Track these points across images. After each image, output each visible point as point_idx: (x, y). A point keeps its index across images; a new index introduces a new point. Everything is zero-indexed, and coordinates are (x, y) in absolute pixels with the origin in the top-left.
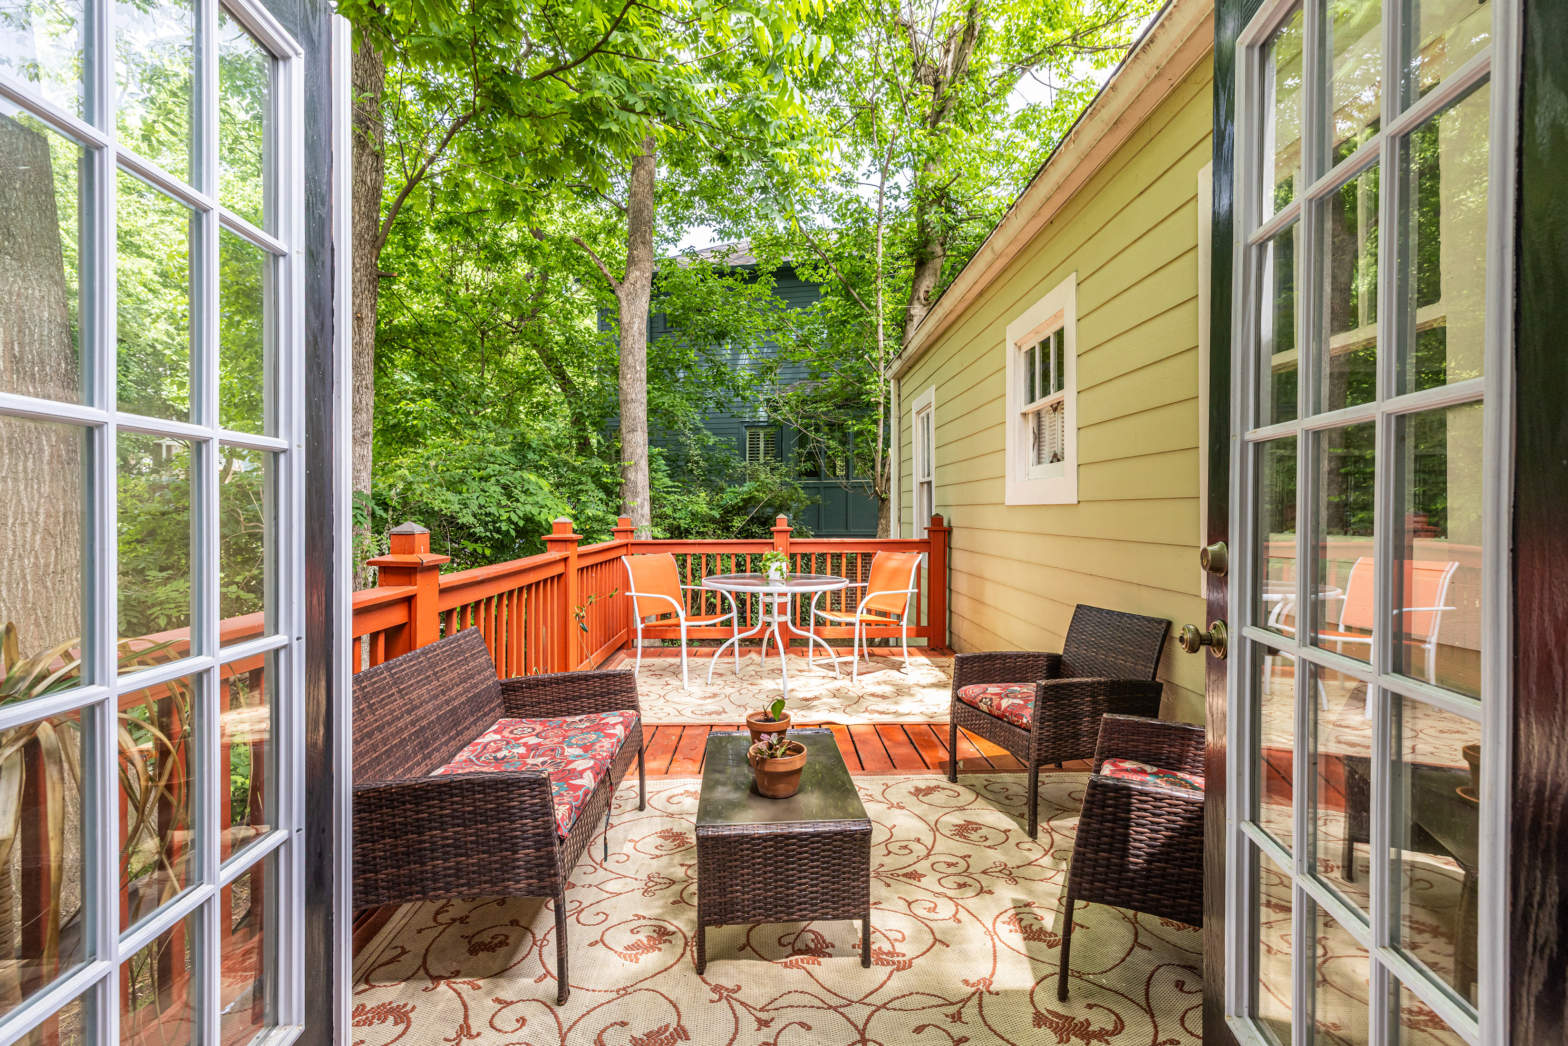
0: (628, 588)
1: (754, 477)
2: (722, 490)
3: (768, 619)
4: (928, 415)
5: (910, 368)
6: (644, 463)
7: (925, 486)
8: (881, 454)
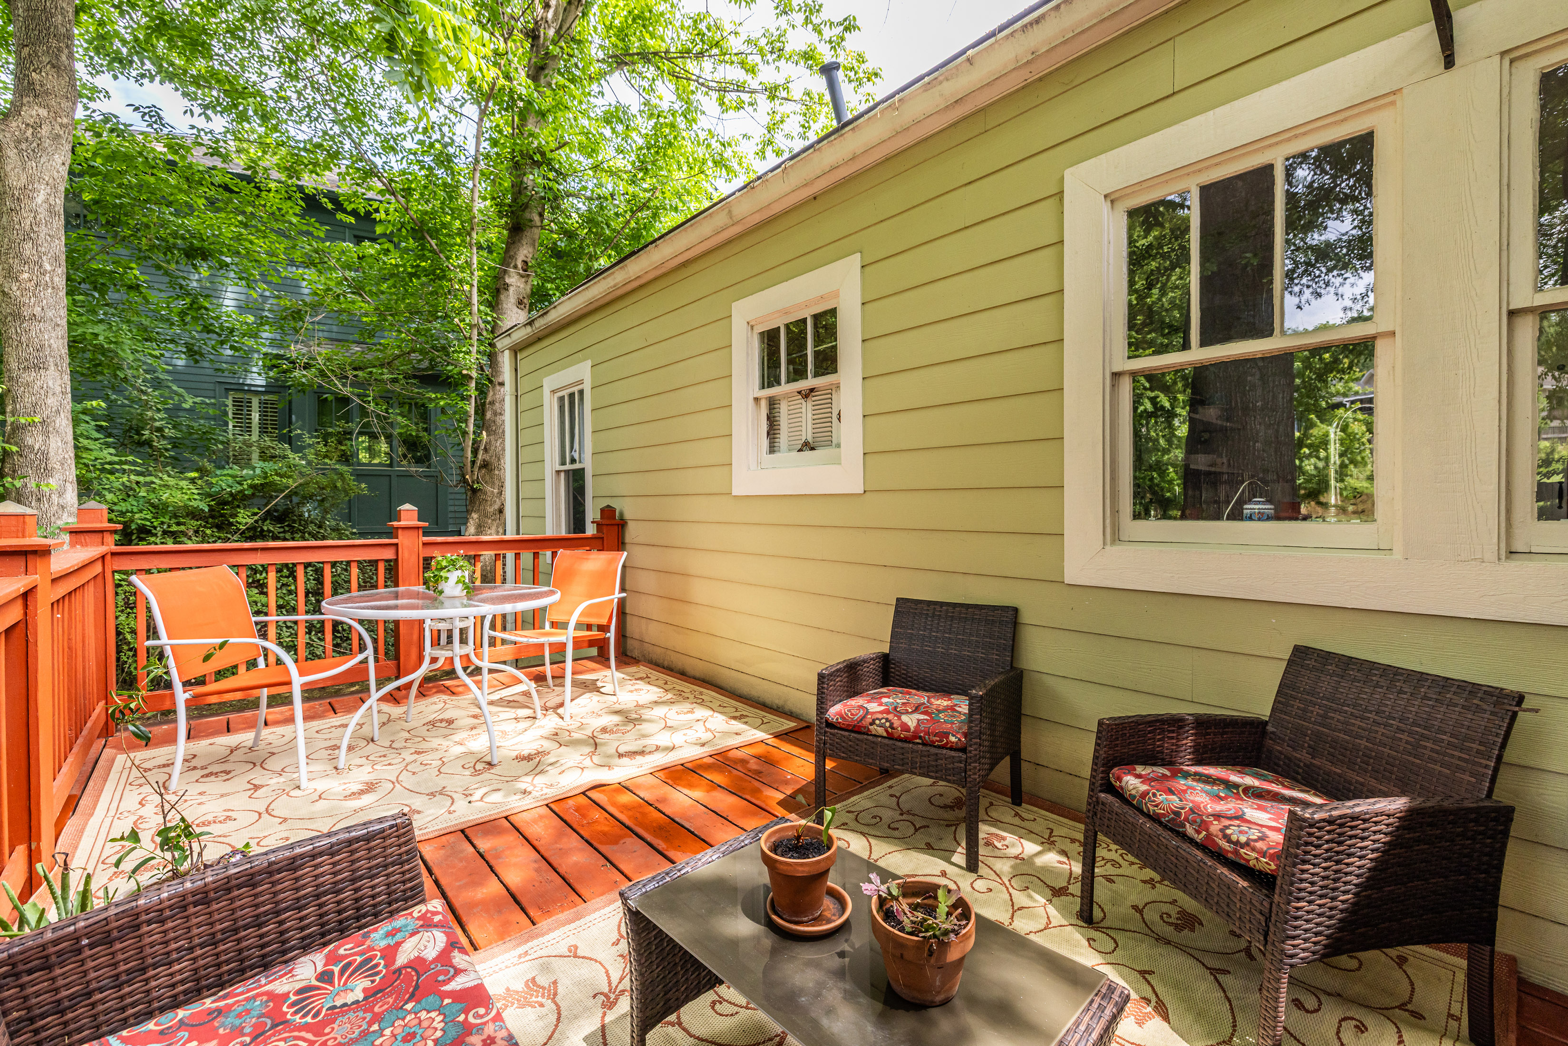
4: (581, 393)
5: (540, 339)
7: (563, 475)
8: (472, 436)
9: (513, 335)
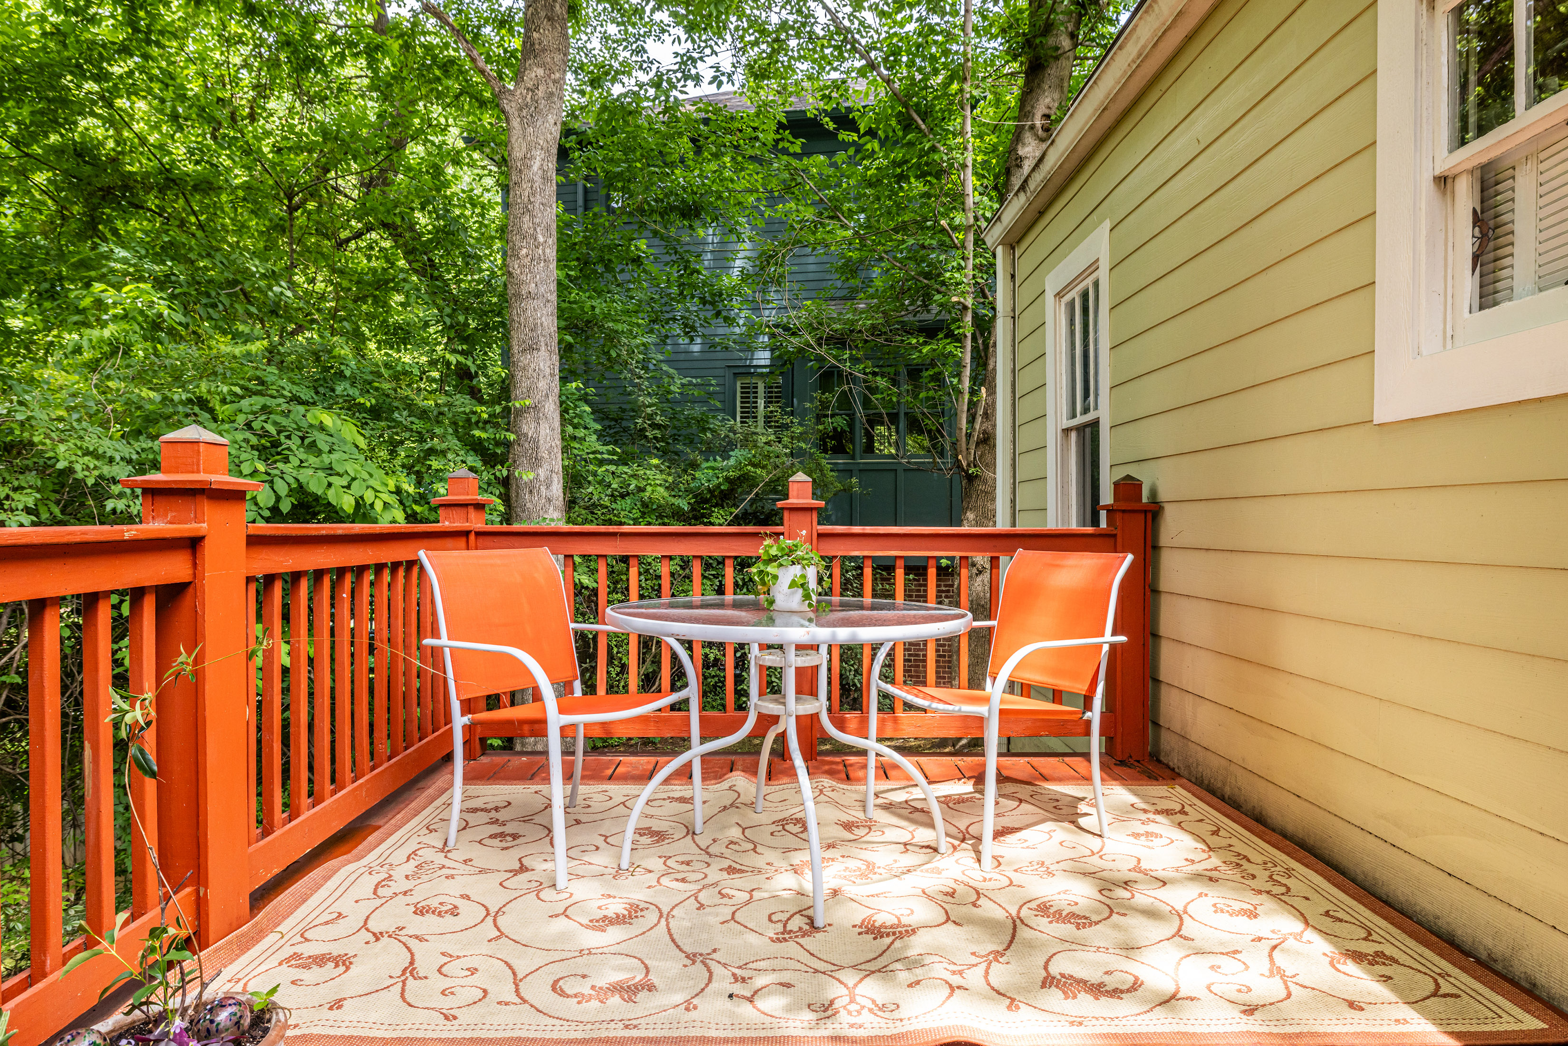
0: (436, 634)
1: (747, 441)
2: (695, 466)
3: (770, 707)
4: (1096, 284)
5: (1041, 213)
6: (551, 408)
7: (1073, 435)
8: (967, 396)
9: (1003, 218)
